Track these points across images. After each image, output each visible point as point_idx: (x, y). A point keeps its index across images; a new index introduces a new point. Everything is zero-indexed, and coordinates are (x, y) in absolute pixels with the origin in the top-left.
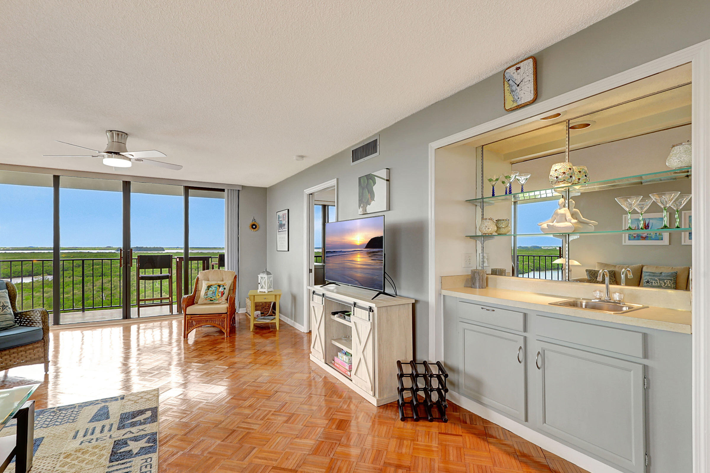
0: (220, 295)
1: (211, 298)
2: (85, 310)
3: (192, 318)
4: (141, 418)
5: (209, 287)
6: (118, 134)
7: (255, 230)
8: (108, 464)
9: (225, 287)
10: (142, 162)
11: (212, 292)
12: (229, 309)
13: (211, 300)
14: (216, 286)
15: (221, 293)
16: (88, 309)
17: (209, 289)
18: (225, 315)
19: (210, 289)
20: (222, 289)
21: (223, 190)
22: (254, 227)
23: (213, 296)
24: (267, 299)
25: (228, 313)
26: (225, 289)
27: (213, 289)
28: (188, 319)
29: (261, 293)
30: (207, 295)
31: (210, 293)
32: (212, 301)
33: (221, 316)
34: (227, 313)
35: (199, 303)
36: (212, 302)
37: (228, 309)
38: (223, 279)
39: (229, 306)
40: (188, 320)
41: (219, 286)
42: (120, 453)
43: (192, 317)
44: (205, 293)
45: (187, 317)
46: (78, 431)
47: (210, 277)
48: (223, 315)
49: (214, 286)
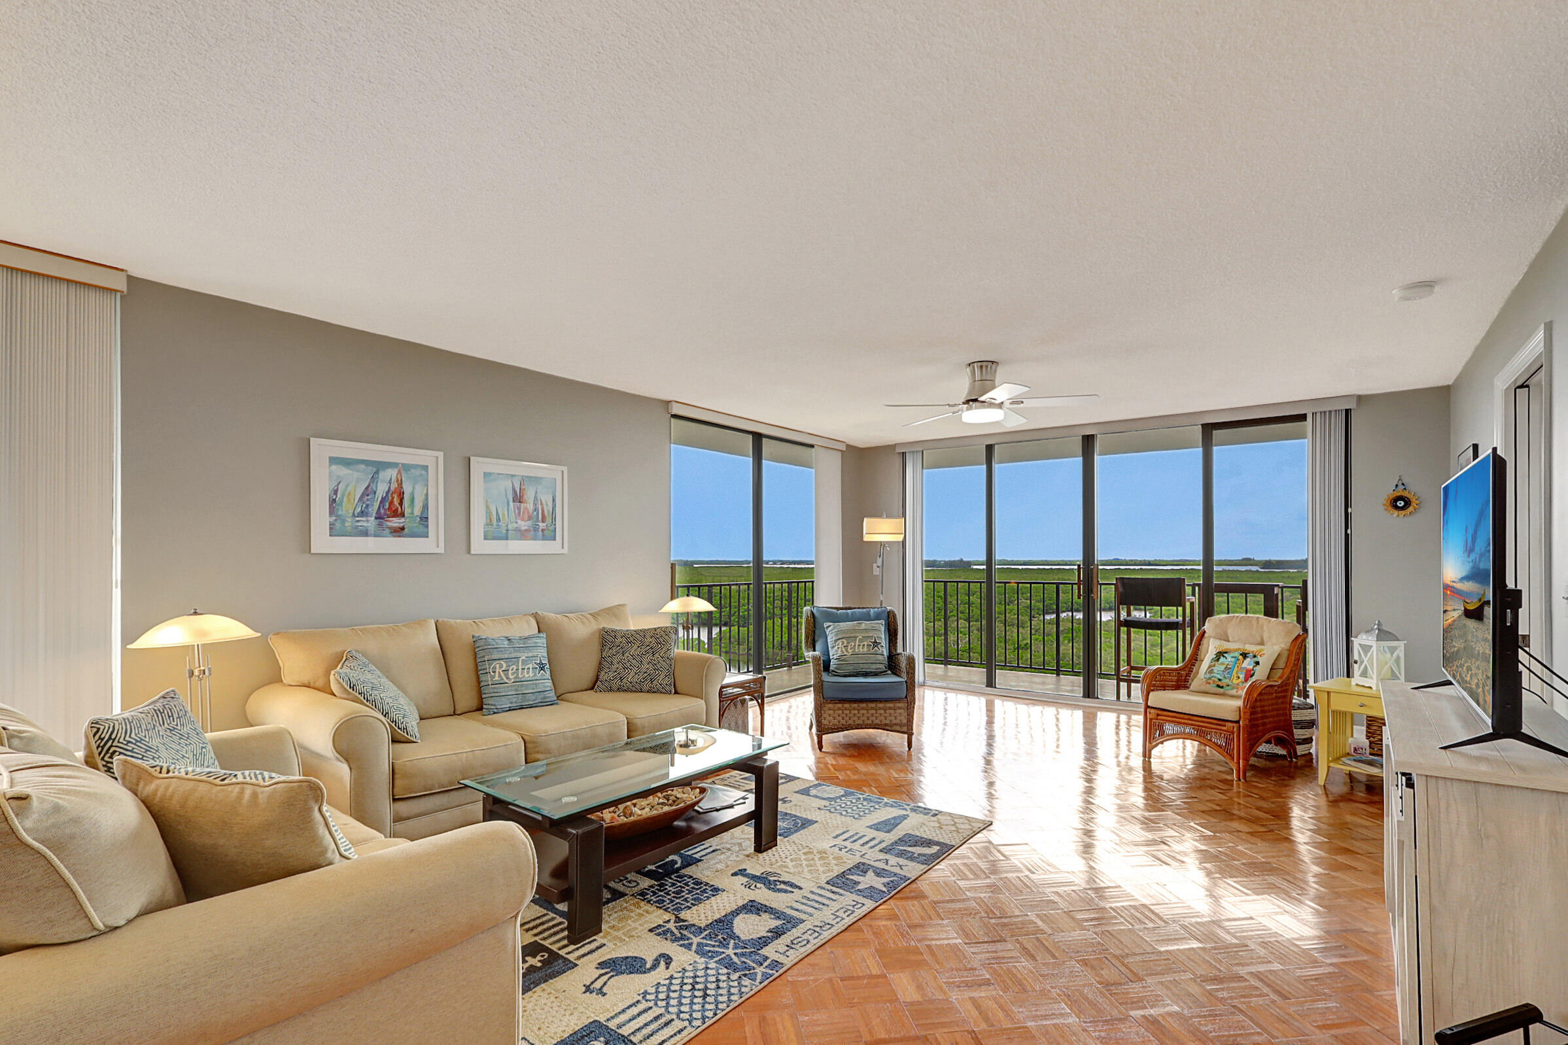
0: (1242, 676)
1: (1220, 680)
2: (1061, 673)
3: (1159, 717)
4: (917, 850)
5: (1220, 654)
6: (981, 367)
7: (1403, 512)
8: (823, 883)
9: (1259, 659)
10: (1022, 405)
11: (1224, 666)
12: (1245, 713)
13: (1218, 686)
14: (1237, 654)
15: (1245, 671)
16: (1067, 673)
17: (1218, 660)
18: (1234, 725)
19: (1222, 659)
20: (1249, 665)
21: (1303, 417)
22: (1401, 504)
23: (1225, 678)
24: (1370, 707)
25: (1241, 723)
26: (1257, 663)
27: (1228, 660)
28: (1151, 717)
29: (1360, 690)
30: (1211, 672)
31: (1219, 668)
32: (1222, 687)
33: (1225, 726)
34: (1238, 722)
35: (1192, 688)
36: (1221, 690)
37: (1242, 713)
38: (1262, 639)
39: (1245, 707)
40: (1151, 719)
41: (1245, 655)
42: (847, 879)
43: (1158, 715)
44: (1210, 667)
45: (1150, 713)
46: (848, 831)
47: (1230, 632)
48: (1227, 724)
49: (1232, 655)
